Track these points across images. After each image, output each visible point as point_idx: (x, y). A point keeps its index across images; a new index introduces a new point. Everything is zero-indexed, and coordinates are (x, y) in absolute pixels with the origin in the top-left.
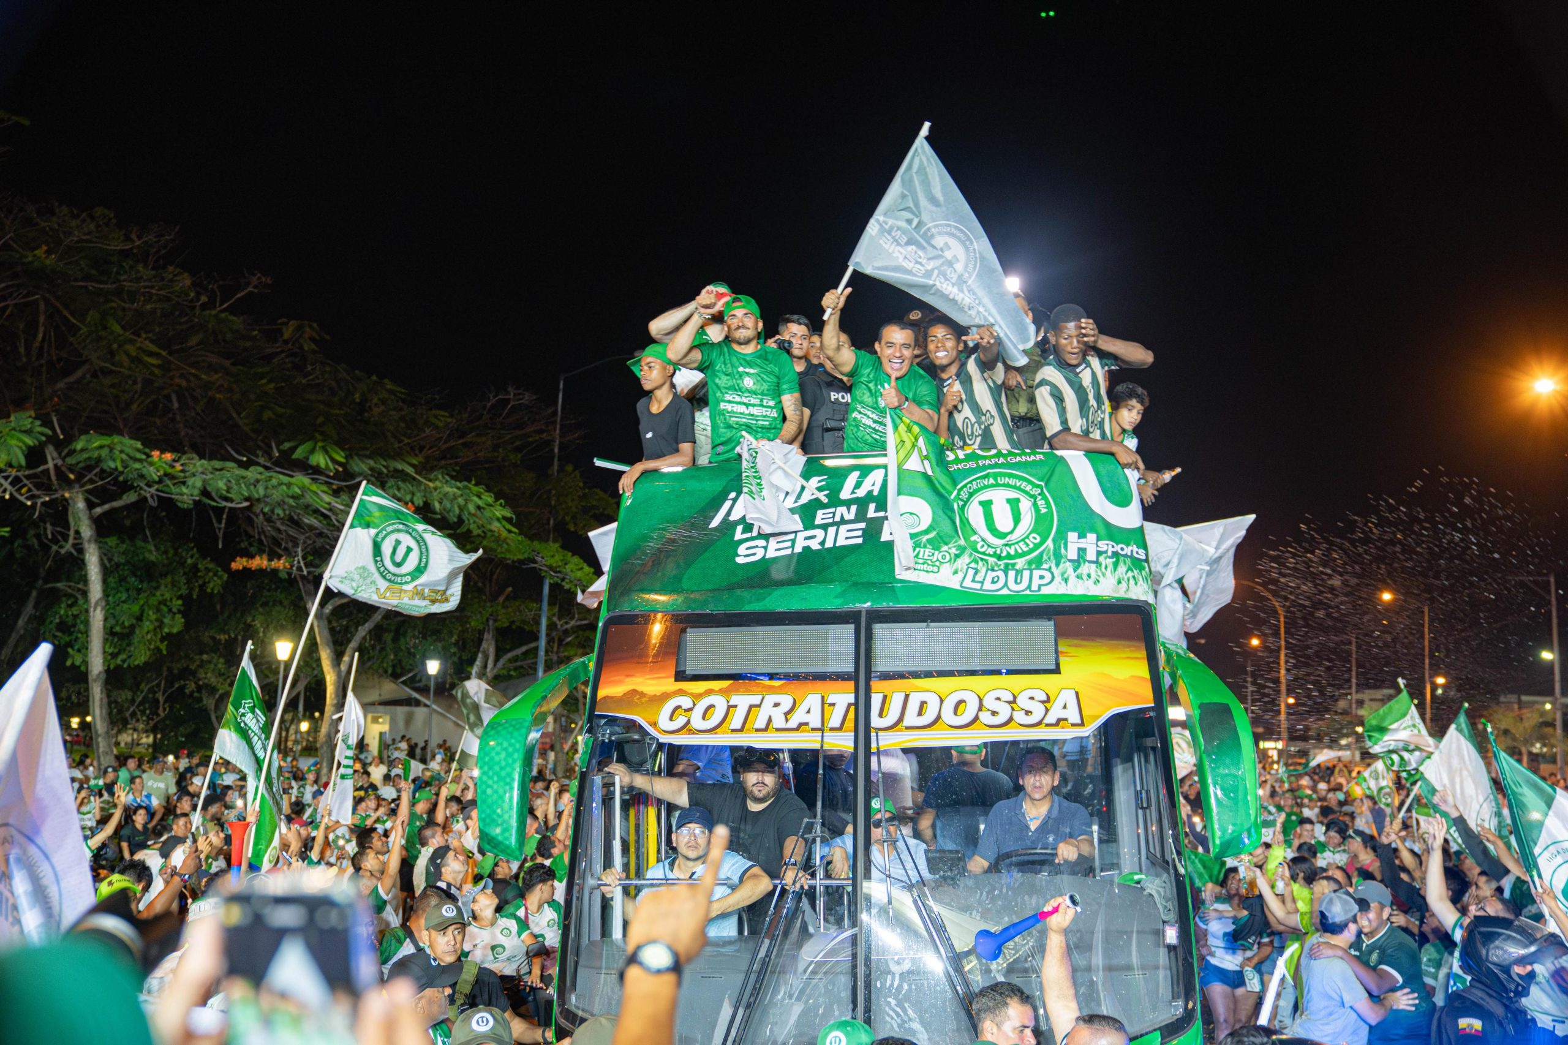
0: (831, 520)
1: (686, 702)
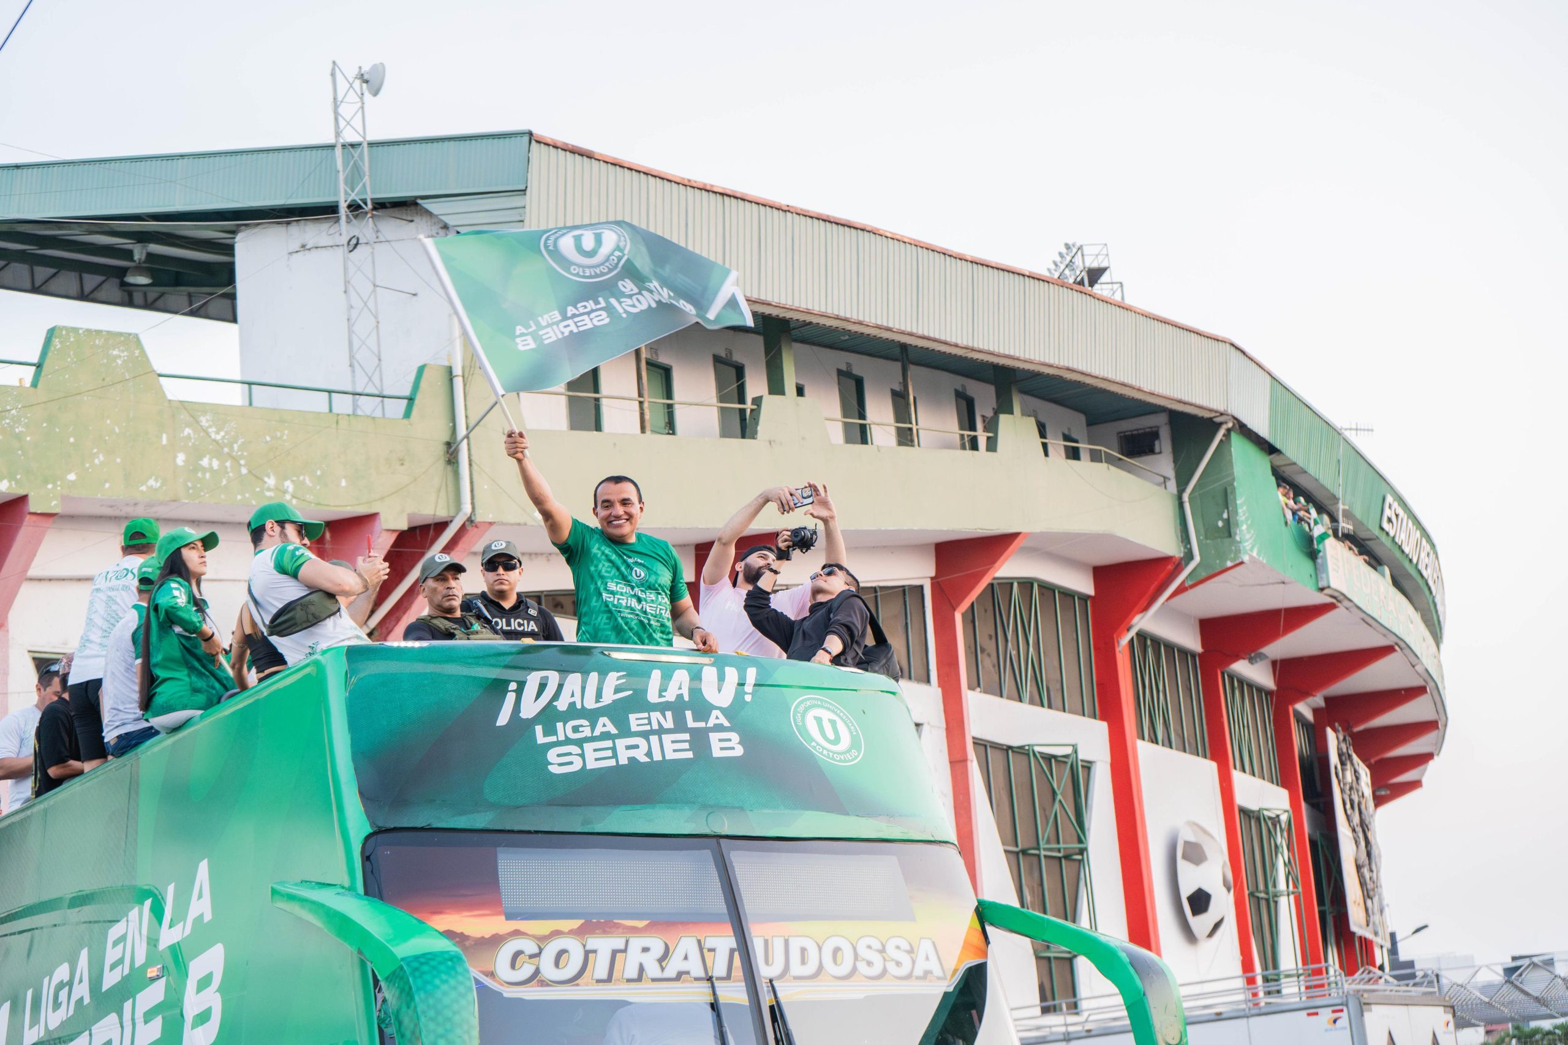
0: (648, 728)
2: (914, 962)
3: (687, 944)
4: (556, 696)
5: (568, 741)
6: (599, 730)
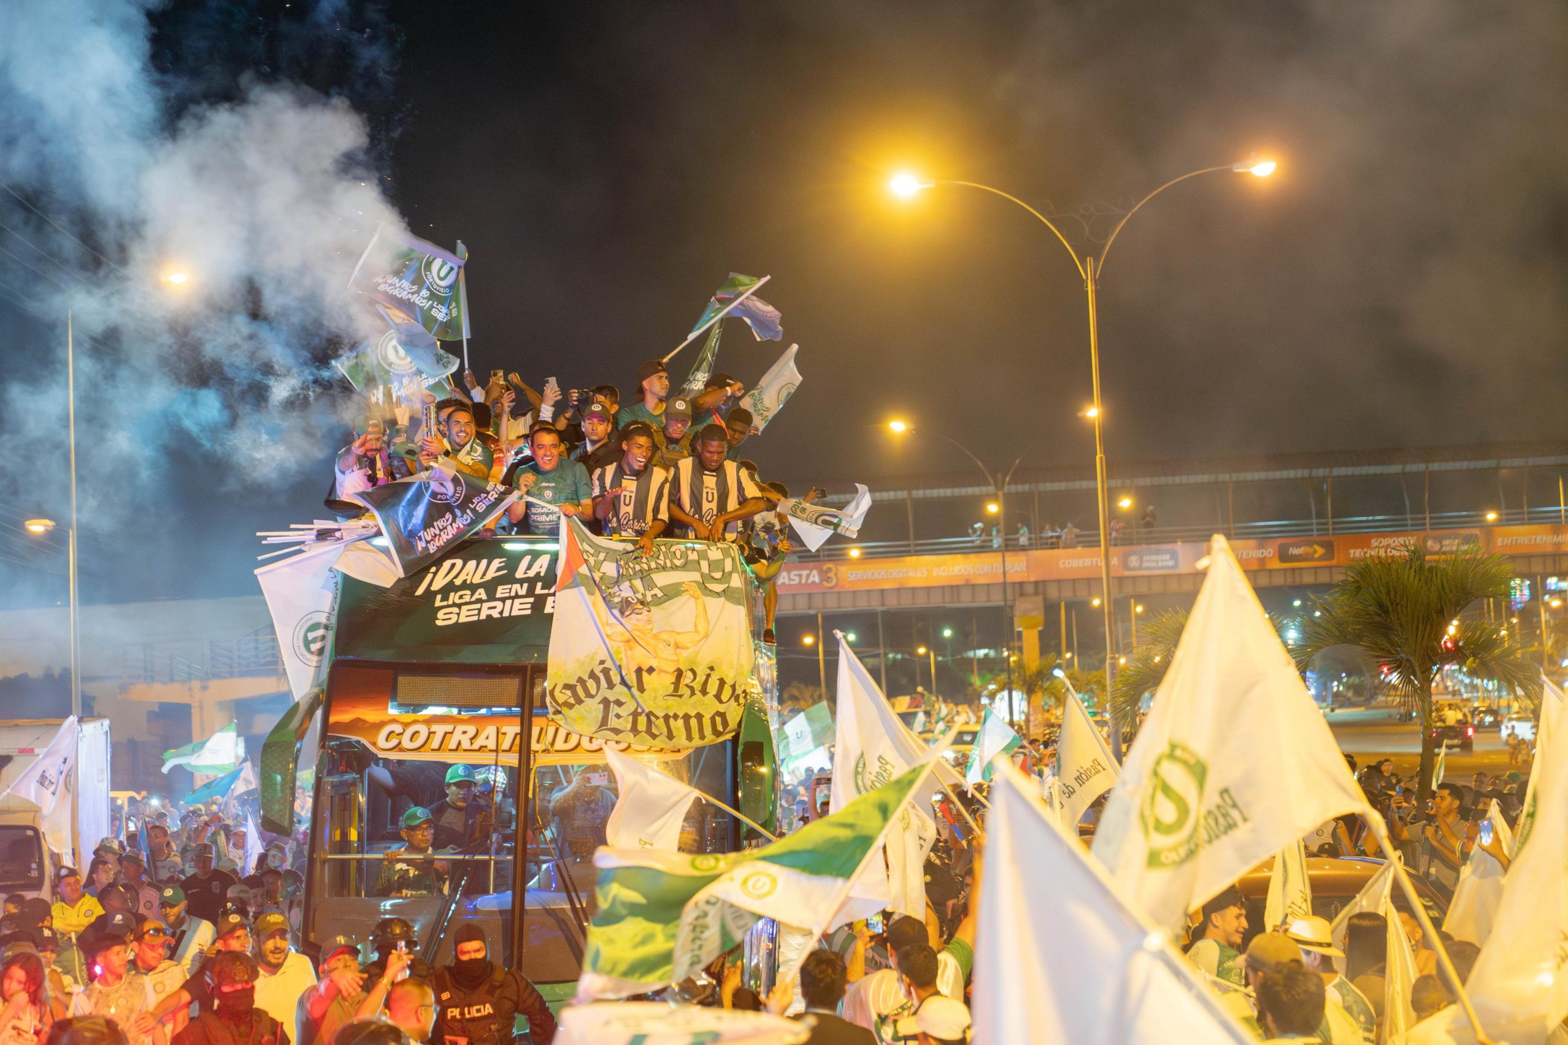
0: (508, 595)
1: (398, 728)
3: (491, 730)
4: (456, 577)
5: (454, 605)
6: (476, 596)
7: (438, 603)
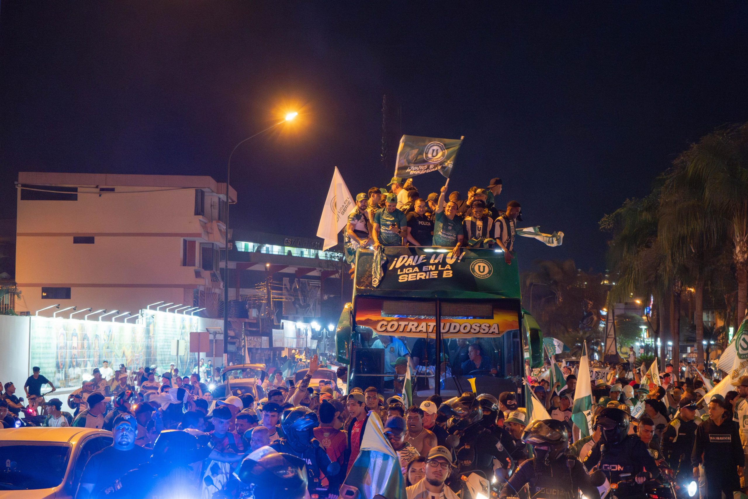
0: (427, 270)
1: (385, 323)
2: (489, 329)
3: (424, 324)
4: (406, 262)
5: (406, 274)
6: (414, 270)
7: (399, 273)
